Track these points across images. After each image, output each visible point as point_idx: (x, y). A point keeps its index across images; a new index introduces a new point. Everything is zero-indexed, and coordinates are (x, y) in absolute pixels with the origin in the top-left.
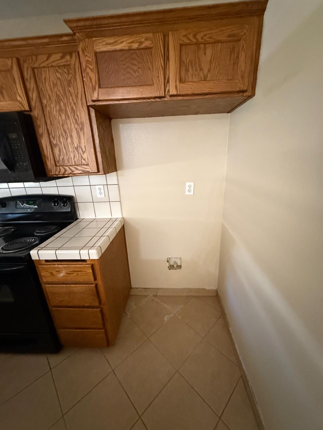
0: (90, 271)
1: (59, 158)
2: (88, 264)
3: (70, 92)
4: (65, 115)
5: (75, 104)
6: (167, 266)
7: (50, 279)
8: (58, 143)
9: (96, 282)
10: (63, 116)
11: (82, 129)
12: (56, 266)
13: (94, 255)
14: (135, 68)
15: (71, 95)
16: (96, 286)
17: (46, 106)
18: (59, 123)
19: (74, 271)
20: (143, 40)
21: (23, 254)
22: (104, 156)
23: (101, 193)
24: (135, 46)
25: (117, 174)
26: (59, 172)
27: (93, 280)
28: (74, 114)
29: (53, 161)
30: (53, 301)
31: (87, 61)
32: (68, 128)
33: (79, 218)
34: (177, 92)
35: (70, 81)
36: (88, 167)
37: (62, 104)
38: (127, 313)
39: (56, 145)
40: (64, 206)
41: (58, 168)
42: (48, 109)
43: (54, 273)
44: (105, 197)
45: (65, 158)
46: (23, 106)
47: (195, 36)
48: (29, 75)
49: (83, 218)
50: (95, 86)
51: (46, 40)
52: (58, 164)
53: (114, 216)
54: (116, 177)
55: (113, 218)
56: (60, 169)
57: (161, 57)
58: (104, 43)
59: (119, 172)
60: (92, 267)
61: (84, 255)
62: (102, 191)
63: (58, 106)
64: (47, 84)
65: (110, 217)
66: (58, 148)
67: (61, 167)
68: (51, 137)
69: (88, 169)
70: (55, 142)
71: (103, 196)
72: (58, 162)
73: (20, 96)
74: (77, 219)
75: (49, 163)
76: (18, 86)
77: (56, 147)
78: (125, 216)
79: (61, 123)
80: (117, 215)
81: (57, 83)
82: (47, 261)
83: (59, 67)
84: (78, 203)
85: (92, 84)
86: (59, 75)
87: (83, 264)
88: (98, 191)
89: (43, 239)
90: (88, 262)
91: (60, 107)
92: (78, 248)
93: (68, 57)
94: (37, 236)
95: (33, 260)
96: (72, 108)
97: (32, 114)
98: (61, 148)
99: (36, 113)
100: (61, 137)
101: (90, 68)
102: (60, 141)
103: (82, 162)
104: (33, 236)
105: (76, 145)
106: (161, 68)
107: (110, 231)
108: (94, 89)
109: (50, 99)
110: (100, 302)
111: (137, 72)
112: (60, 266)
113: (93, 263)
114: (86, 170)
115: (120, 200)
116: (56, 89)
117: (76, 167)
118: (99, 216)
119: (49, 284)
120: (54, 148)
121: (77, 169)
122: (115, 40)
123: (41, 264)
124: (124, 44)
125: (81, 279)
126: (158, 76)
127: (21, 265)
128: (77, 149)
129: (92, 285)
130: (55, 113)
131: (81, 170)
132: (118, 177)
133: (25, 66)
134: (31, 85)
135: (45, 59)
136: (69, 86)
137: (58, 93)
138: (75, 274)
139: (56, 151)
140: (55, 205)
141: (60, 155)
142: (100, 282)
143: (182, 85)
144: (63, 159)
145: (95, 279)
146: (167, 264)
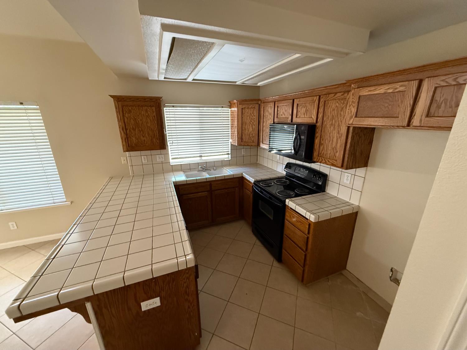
0: (307, 227)
1: (322, 152)
2: (308, 222)
3: (341, 114)
4: (333, 128)
5: (341, 121)
6: (389, 275)
7: (288, 219)
8: (324, 143)
9: (308, 236)
10: (332, 128)
11: (340, 137)
12: (293, 213)
13: (312, 218)
14: (386, 105)
15: (341, 116)
16: (308, 238)
17: (325, 121)
18: (328, 132)
19: (300, 221)
20: (398, 87)
21: (283, 199)
22: (351, 157)
23: (347, 180)
24: (391, 91)
25: (367, 169)
26: (319, 160)
27: (307, 233)
28: (339, 127)
29: (317, 153)
30: (287, 231)
31: (353, 102)
32: (332, 136)
33: (326, 191)
34: (421, 124)
35: (343, 108)
36: (336, 162)
37: (334, 121)
38: (330, 281)
39: (322, 144)
40: (318, 180)
41: (319, 157)
42: (325, 123)
43: (291, 216)
44: (350, 183)
45: (325, 153)
46: (313, 121)
47: (455, 80)
48: (321, 105)
49: (329, 193)
50: (353, 116)
51: (337, 86)
52: (319, 155)
53: (352, 202)
54: (365, 172)
55: (350, 202)
56: (319, 158)
57: (411, 98)
58: (367, 90)
59: (369, 168)
60: (309, 225)
61: (308, 215)
62: (349, 178)
63: (331, 122)
64: (329, 109)
65: (348, 200)
66: (323, 146)
67: (320, 158)
68: (321, 139)
69: (335, 163)
70: (322, 142)
71: (348, 182)
72: (320, 154)
73: (314, 116)
74: (324, 191)
75: (315, 154)
76: (315, 110)
77: (322, 145)
78: (361, 205)
79: (329, 132)
80: (355, 201)
81: (335, 109)
82: (291, 208)
83: (339, 99)
84: (329, 181)
85: (351, 115)
86: (337, 104)
87: (305, 220)
88: (346, 178)
89: (297, 195)
90: (308, 221)
91: (332, 122)
92: (306, 209)
93: (346, 95)
94: (295, 192)
95: (286, 205)
96: (339, 123)
97: (316, 124)
98: (324, 147)
99: (319, 124)
100: (327, 140)
101: (353, 106)
102: (325, 142)
103: (333, 158)
104: (294, 191)
105: (333, 146)
106: (409, 105)
107: (336, 210)
108: (351, 117)
109: (328, 118)
110: (307, 250)
111: (387, 108)
112: (295, 214)
113: (311, 223)
114: (334, 164)
115: (362, 191)
116: (333, 112)
117: (329, 160)
118: (340, 196)
119: (287, 221)
120: (321, 145)
121: (329, 161)
122: (375, 88)
123: (288, 209)
124: (381, 90)
125: (302, 228)
126: (405, 112)
127: (280, 204)
128: (333, 149)
129: (306, 236)
130: (328, 126)
131: (331, 163)
132: (367, 172)
133: (322, 100)
134: (321, 110)
135: (333, 96)
136: (341, 111)
137: (334, 114)
138: (300, 223)
139: (321, 148)
140: (313, 177)
141: (322, 151)
142: (310, 236)
143: (427, 119)
144: (324, 153)
145: (309, 233)
146: (390, 273)
